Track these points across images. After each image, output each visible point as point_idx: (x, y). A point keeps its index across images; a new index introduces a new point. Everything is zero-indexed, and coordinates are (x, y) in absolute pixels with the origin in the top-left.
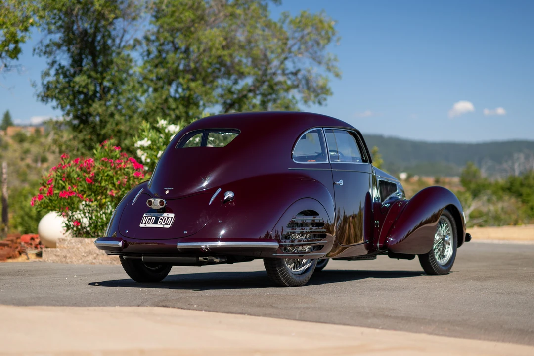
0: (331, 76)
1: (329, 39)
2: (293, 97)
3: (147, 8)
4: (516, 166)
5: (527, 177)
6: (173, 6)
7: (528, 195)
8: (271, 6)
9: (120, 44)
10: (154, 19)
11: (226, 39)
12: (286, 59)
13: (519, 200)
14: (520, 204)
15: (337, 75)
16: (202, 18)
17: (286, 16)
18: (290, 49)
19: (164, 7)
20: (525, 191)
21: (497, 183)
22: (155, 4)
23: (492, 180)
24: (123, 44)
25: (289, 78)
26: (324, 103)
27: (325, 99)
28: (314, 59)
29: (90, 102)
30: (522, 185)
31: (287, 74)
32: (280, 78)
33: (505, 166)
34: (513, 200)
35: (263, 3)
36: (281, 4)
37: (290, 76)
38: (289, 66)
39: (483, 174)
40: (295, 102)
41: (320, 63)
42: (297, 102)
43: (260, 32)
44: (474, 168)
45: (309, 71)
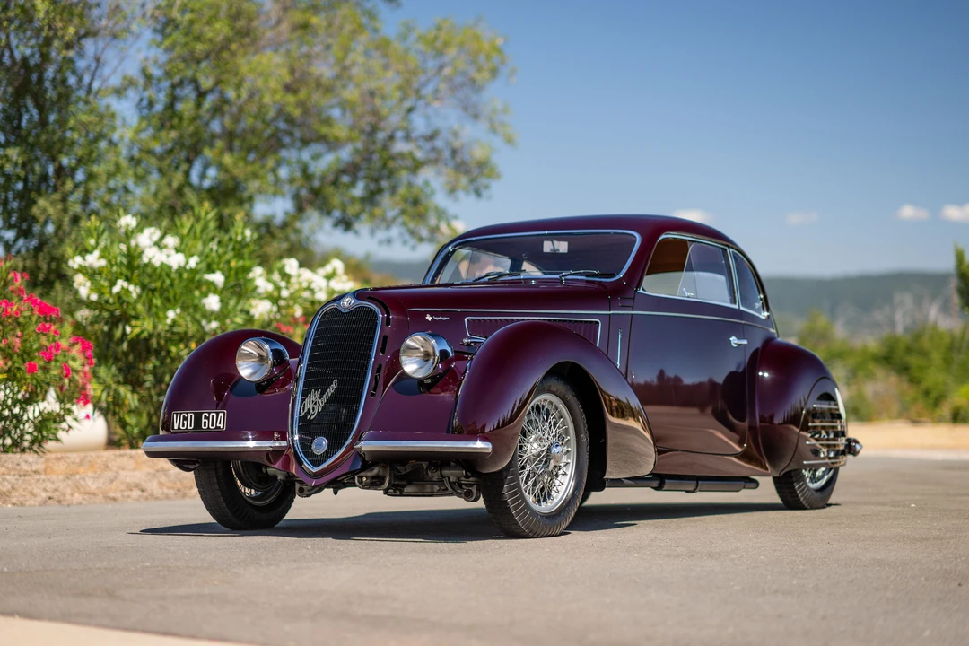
0: (497, 141)
1: (494, 72)
2: (427, 183)
3: (144, 15)
4: (899, 317)
5: (918, 337)
6: (192, 11)
7: (921, 368)
8: (384, 11)
9: (90, 84)
10: (159, 38)
11: (292, 71)
12: (410, 110)
13: (905, 378)
14: (905, 385)
15: (509, 141)
16: (244, 33)
17: (409, 27)
18: (417, 91)
19: (175, 14)
20: (914, 361)
21: (864, 350)
22: (158, 7)
23: (858, 343)
24: (96, 85)
25: (419, 147)
26: (485, 193)
27: (487, 187)
28: (465, 109)
29: (33, 195)
30: (909, 350)
31: (416, 140)
32: (400, 146)
33: (878, 316)
34: (893, 378)
35: (368, 5)
36: (399, 5)
37: (421, 143)
38: (419, 124)
39: (839, 332)
40: (429, 192)
41: (476, 117)
42: (433, 192)
43: (361, 59)
44: (822, 321)
45: (456, 134)
